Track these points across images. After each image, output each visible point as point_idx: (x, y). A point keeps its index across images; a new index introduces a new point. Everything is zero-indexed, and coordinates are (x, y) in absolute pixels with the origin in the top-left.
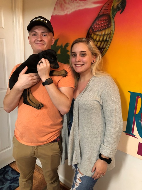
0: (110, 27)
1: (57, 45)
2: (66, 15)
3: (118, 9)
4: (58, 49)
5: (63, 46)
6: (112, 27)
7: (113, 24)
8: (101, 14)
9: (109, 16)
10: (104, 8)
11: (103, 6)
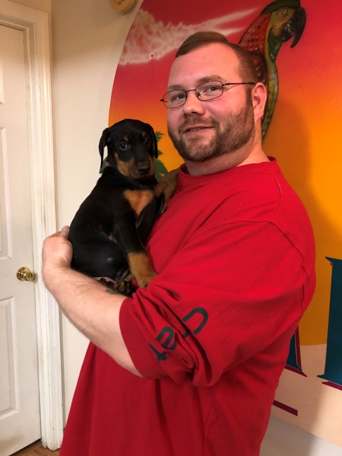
0: (266, 83)
2: (153, 63)
6: (271, 83)
7: (272, 76)
9: (262, 56)
10: (248, 37)
11: (246, 32)
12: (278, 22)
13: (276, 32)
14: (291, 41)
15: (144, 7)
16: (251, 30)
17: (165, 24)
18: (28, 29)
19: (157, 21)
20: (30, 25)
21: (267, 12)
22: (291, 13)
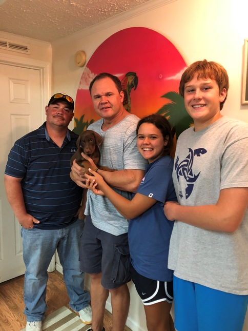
0: (127, 103)
1: (83, 122)
3: (132, 86)
5: (89, 122)
6: (129, 103)
7: (129, 100)
9: (126, 92)
10: (122, 84)
12: (130, 80)
13: (130, 84)
15: (87, 66)
16: (123, 82)
18: (41, 69)
19: (92, 73)
20: (42, 68)
21: (127, 75)
22: (133, 77)
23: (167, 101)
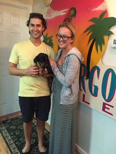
1: (47, 37)
2: (51, 19)
4: (48, 40)
5: (50, 37)
8: (66, 18)
9: (70, 19)
10: (67, 15)
11: (67, 14)
14: (74, 17)
15: (50, 6)
16: (68, 14)
17: (54, 10)
18: (27, 9)
21: (70, 10)
22: (74, 10)
23: (92, 23)
